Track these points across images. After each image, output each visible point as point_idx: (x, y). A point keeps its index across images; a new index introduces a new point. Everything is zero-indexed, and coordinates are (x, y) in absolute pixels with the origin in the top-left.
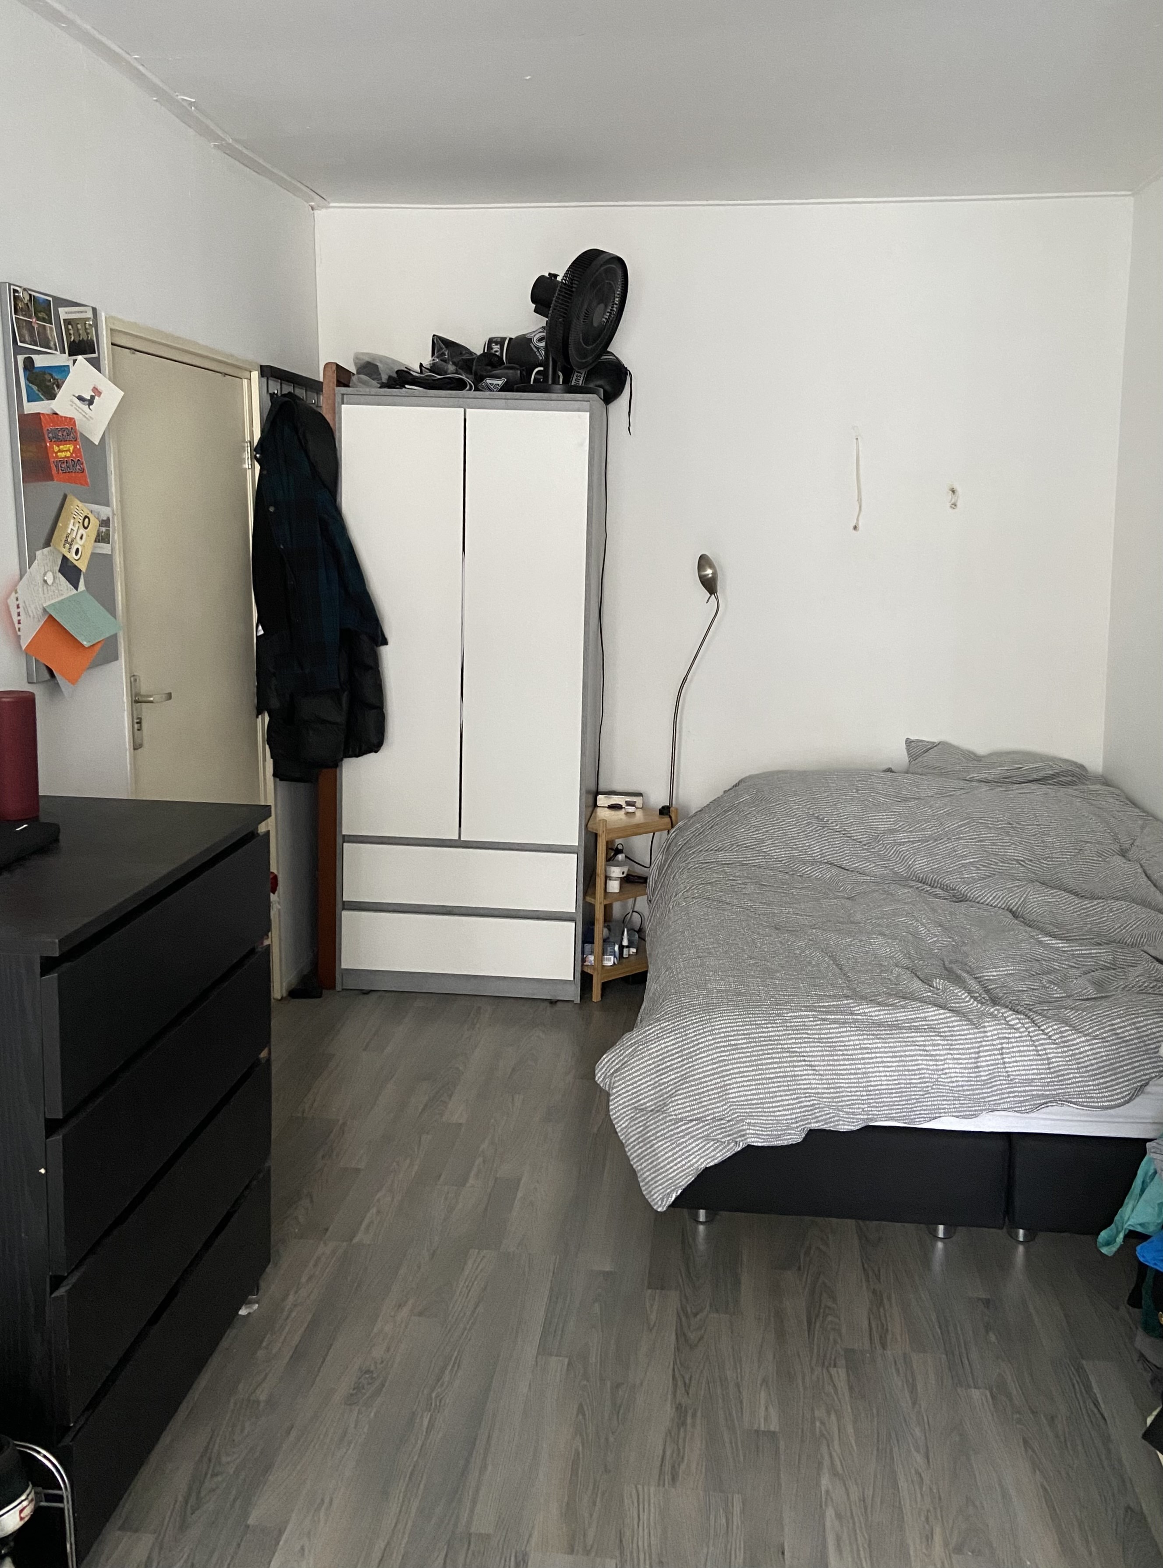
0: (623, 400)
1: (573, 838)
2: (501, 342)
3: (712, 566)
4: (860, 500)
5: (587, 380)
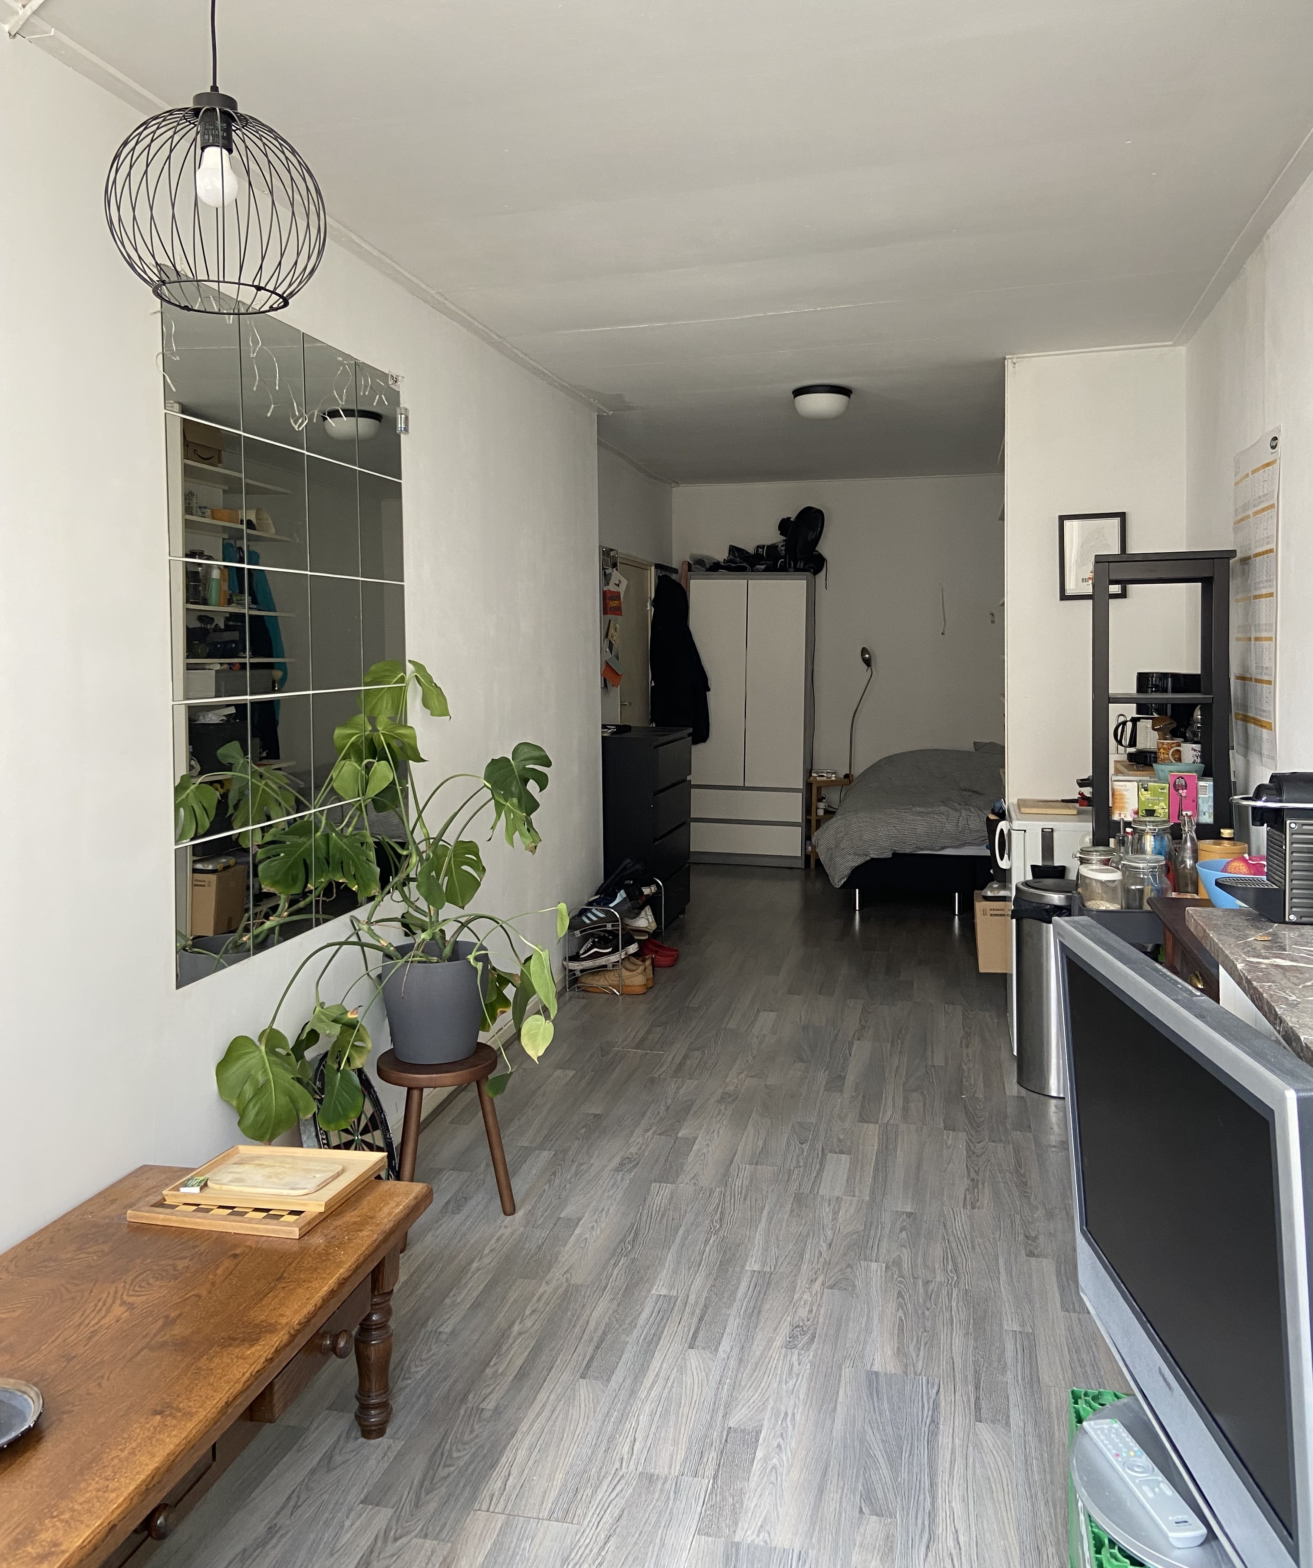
0: (823, 573)
1: (800, 785)
2: (763, 547)
3: (868, 653)
4: (945, 620)
5: (804, 565)
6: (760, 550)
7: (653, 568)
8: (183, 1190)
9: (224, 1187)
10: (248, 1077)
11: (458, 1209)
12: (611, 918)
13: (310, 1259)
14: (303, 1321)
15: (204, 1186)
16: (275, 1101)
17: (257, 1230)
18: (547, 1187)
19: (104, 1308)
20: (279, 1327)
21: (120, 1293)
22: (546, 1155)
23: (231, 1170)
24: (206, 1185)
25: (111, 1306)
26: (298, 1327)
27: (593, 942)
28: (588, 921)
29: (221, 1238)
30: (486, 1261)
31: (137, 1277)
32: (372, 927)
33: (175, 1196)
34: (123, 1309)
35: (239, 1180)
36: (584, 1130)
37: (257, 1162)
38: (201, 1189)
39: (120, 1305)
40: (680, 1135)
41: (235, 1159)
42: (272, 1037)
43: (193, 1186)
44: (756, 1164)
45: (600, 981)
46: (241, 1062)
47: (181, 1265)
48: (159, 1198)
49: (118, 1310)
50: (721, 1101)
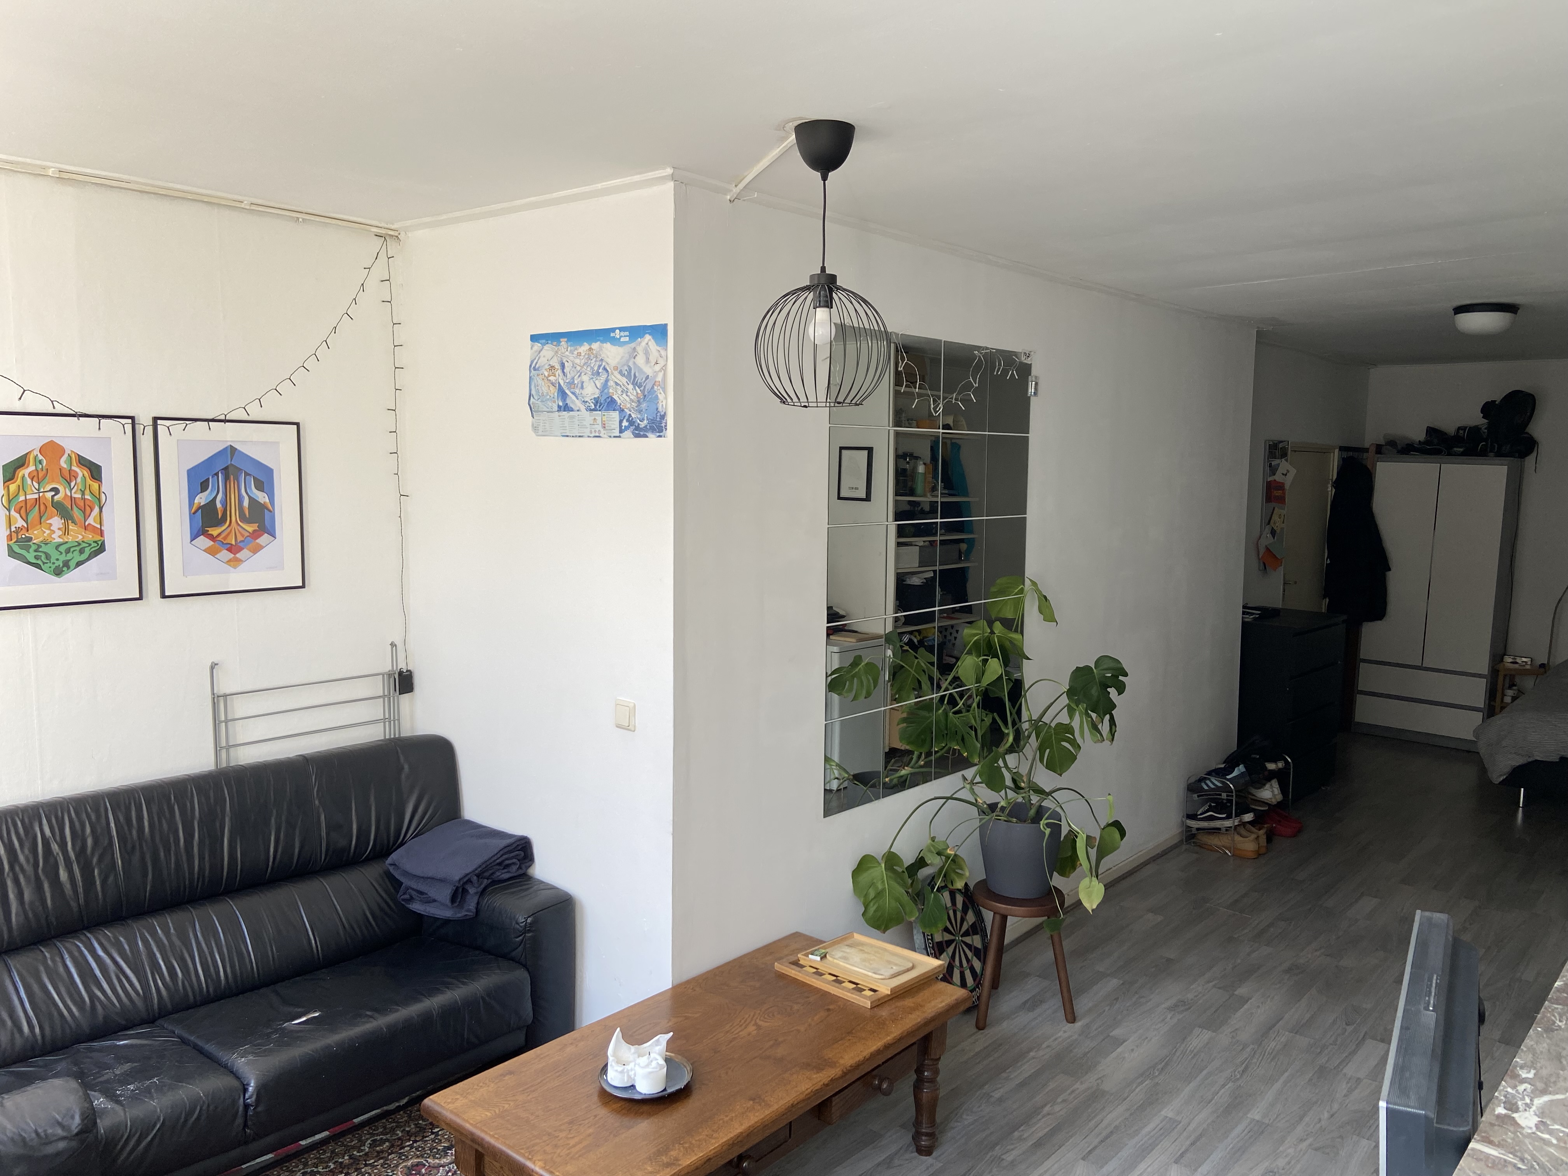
0: (1532, 457)
1: (1485, 671)
2: (1464, 429)
5: (1510, 450)
6: (1461, 432)
7: (1337, 451)
8: (810, 956)
9: (835, 961)
10: (872, 884)
11: (1032, 1009)
12: (1226, 789)
13: (872, 1025)
14: (853, 1065)
15: (824, 957)
16: (888, 903)
17: (847, 995)
18: (1107, 1008)
19: (744, 1025)
20: (838, 1065)
21: (755, 1017)
22: (1114, 982)
23: (843, 950)
24: (825, 956)
25: (748, 1024)
26: (850, 1068)
27: (1210, 806)
28: (1206, 788)
29: (825, 994)
30: (1041, 1053)
31: (768, 1009)
32: (973, 787)
33: (805, 960)
34: (754, 1028)
35: (845, 959)
36: (1154, 969)
37: (860, 948)
38: (821, 959)
39: (754, 1025)
40: (1236, 993)
41: (849, 942)
42: (891, 859)
43: (817, 955)
44: (1296, 1033)
45: (1214, 841)
46: (869, 872)
47: (796, 1007)
48: (796, 958)
49: (751, 1028)
50: (1288, 971)
